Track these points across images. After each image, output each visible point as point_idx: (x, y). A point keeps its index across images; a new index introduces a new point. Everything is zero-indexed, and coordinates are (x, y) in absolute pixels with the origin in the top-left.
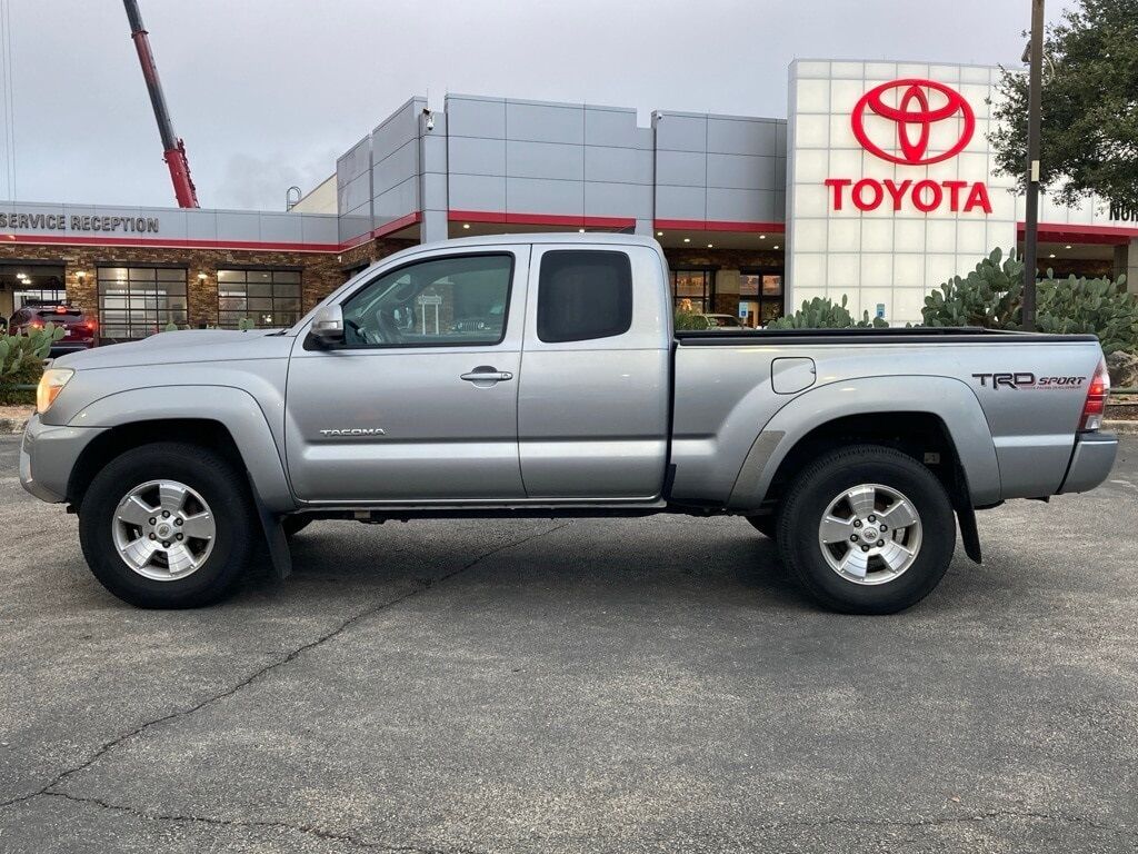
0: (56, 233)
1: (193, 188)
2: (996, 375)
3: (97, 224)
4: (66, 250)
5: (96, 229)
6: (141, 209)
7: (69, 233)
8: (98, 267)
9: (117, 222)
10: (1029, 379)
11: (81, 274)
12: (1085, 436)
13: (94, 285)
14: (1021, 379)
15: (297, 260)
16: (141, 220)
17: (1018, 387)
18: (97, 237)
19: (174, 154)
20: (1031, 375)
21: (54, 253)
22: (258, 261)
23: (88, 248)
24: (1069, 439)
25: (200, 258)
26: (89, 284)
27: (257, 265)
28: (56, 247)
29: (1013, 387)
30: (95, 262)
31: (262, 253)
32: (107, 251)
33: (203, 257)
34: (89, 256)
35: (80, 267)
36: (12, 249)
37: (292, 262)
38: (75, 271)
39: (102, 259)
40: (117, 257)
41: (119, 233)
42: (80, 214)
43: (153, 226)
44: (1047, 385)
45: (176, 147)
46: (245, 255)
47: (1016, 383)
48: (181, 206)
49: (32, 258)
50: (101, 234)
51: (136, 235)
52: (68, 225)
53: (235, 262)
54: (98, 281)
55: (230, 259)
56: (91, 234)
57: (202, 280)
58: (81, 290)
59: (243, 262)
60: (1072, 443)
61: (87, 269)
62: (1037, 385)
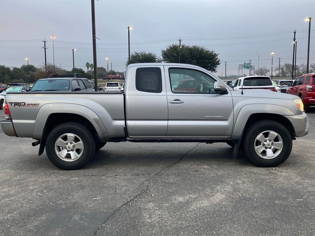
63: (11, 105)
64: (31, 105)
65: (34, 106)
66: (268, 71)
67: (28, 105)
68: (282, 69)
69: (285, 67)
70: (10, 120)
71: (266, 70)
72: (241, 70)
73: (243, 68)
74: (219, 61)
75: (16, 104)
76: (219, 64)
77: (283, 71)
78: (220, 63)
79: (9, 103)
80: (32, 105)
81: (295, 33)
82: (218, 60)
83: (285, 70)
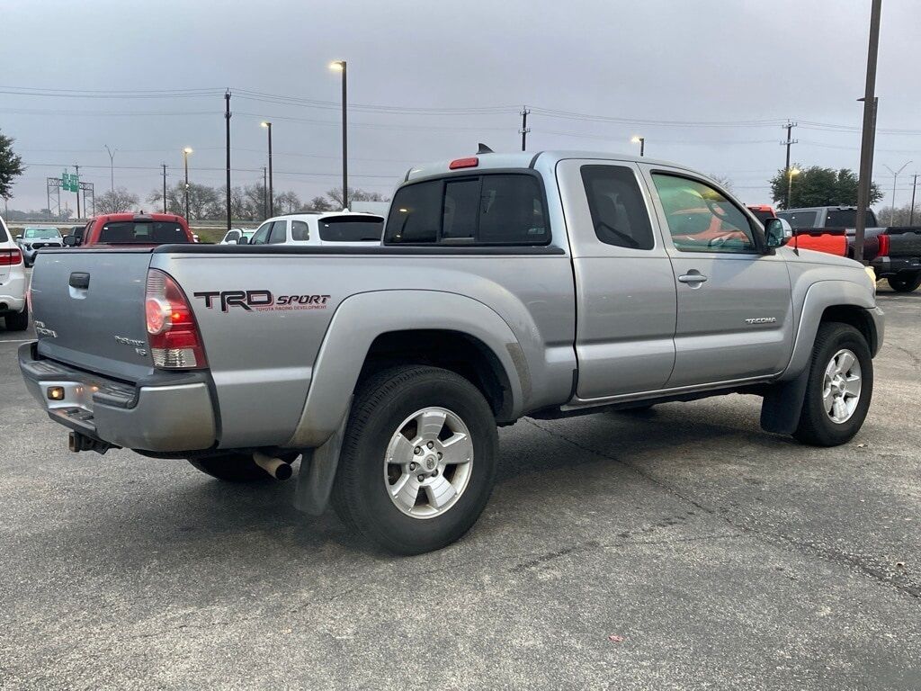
63: (208, 304)
64: (295, 304)
65: (308, 305)
66: (132, 202)
67: (284, 300)
68: (172, 197)
69: (180, 193)
70: (199, 376)
71: (126, 199)
72: (54, 196)
73: (61, 188)
74: (17, 162)
75: (231, 298)
76: (18, 172)
77: (174, 203)
78: (20, 168)
79: (196, 294)
80: (299, 299)
81: (228, 97)
82: (14, 158)
83: (179, 201)
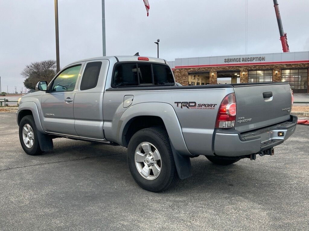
0: (239, 63)
1: (288, 46)
2: (182, 102)
3: (249, 59)
4: (240, 67)
5: (248, 61)
6: (260, 55)
7: (242, 62)
8: (248, 71)
9: (254, 59)
10: (194, 104)
11: (244, 73)
12: (218, 130)
13: (247, 76)
14: (191, 104)
15: (306, 66)
16: (260, 58)
17: (190, 108)
18: (249, 63)
19: (283, 37)
20: (195, 103)
21: (237, 68)
22: (294, 67)
23: (246, 66)
24: (211, 131)
25: (276, 67)
26: (246, 76)
27: (294, 68)
28: (238, 66)
29: (188, 108)
30: (247, 70)
31: (295, 64)
32: (251, 67)
33: (277, 66)
34: (246, 68)
35: (244, 71)
36: (227, 68)
37: (305, 66)
38: (242, 72)
39: (249, 69)
40: (253, 68)
41: (254, 62)
42: (244, 57)
43: (263, 59)
44: (201, 107)
45: (284, 35)
46: (290, 65)
47: (189, 106)
48: (284, 52)
49: (232, 69)
50: (249, 62)
51: (259, 62)
52: (241, 60)
53: (287, 67)
54: (248, 75)
55: (285, 67)
56: (247, 62)
57: (277, 73)
58: (244, 77)
59: (289, 67)
60: (212, 133)
61: (246, 72)
62: (197, 107)
